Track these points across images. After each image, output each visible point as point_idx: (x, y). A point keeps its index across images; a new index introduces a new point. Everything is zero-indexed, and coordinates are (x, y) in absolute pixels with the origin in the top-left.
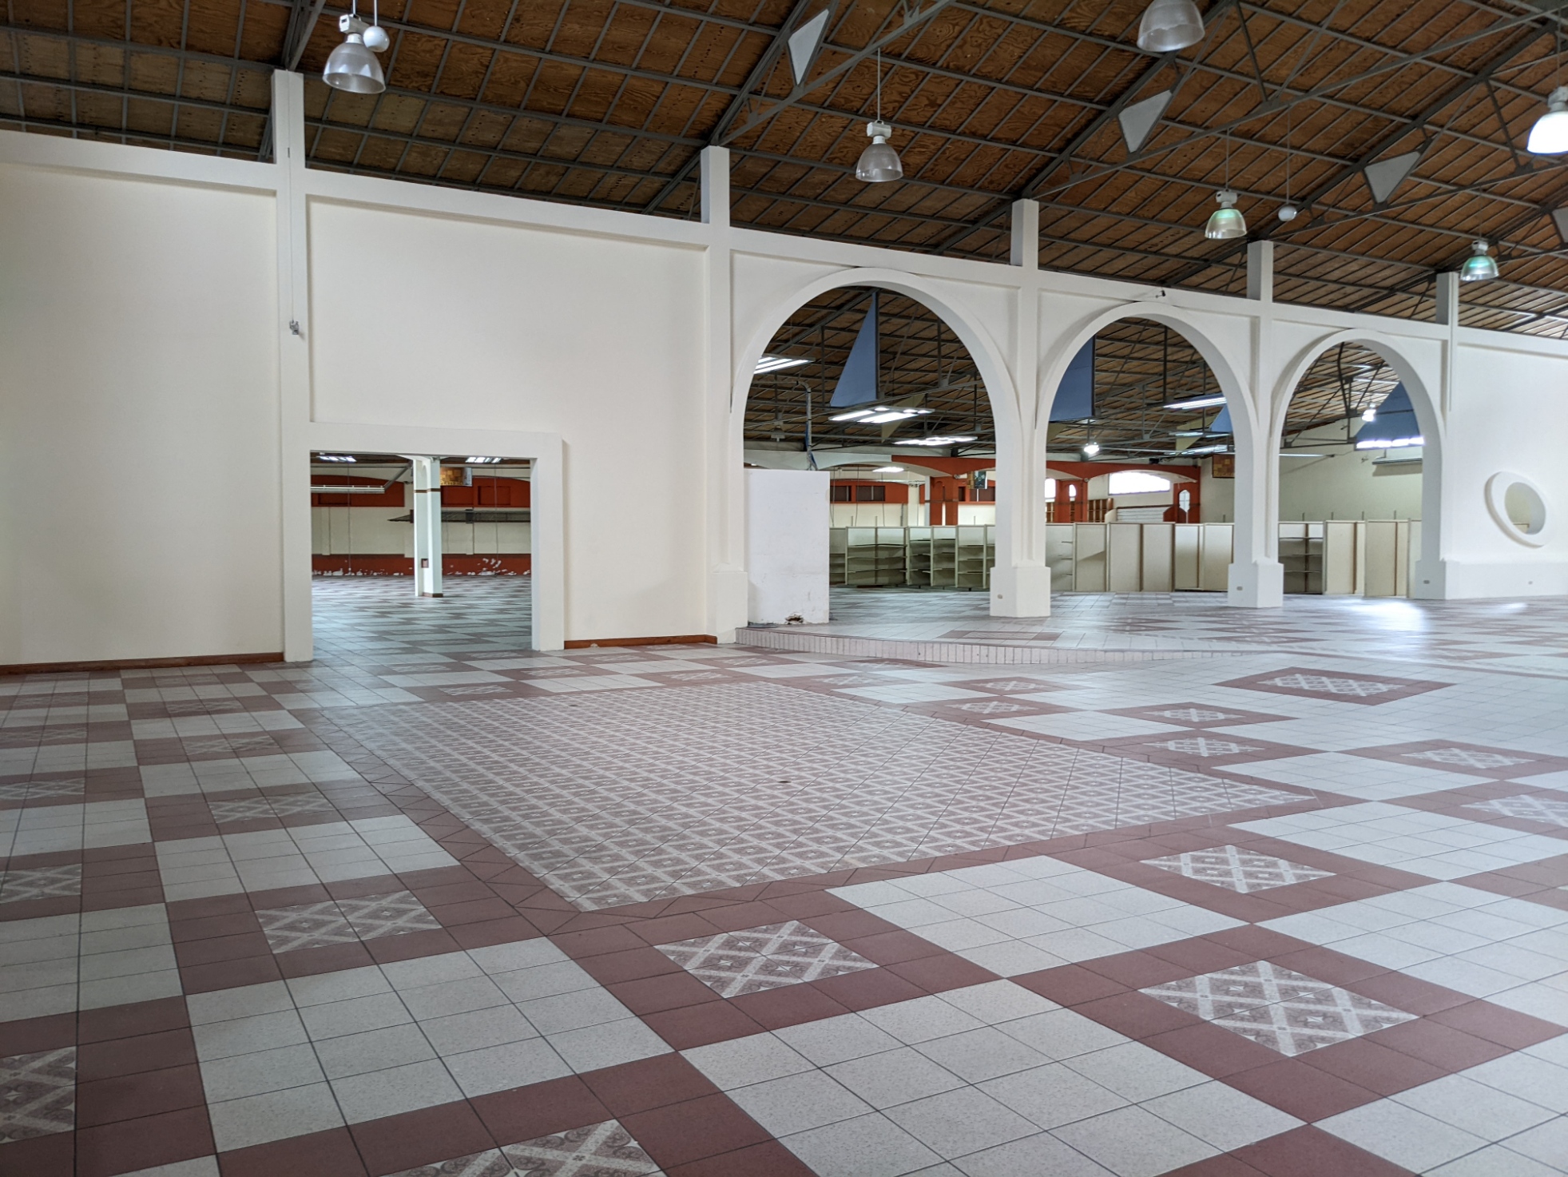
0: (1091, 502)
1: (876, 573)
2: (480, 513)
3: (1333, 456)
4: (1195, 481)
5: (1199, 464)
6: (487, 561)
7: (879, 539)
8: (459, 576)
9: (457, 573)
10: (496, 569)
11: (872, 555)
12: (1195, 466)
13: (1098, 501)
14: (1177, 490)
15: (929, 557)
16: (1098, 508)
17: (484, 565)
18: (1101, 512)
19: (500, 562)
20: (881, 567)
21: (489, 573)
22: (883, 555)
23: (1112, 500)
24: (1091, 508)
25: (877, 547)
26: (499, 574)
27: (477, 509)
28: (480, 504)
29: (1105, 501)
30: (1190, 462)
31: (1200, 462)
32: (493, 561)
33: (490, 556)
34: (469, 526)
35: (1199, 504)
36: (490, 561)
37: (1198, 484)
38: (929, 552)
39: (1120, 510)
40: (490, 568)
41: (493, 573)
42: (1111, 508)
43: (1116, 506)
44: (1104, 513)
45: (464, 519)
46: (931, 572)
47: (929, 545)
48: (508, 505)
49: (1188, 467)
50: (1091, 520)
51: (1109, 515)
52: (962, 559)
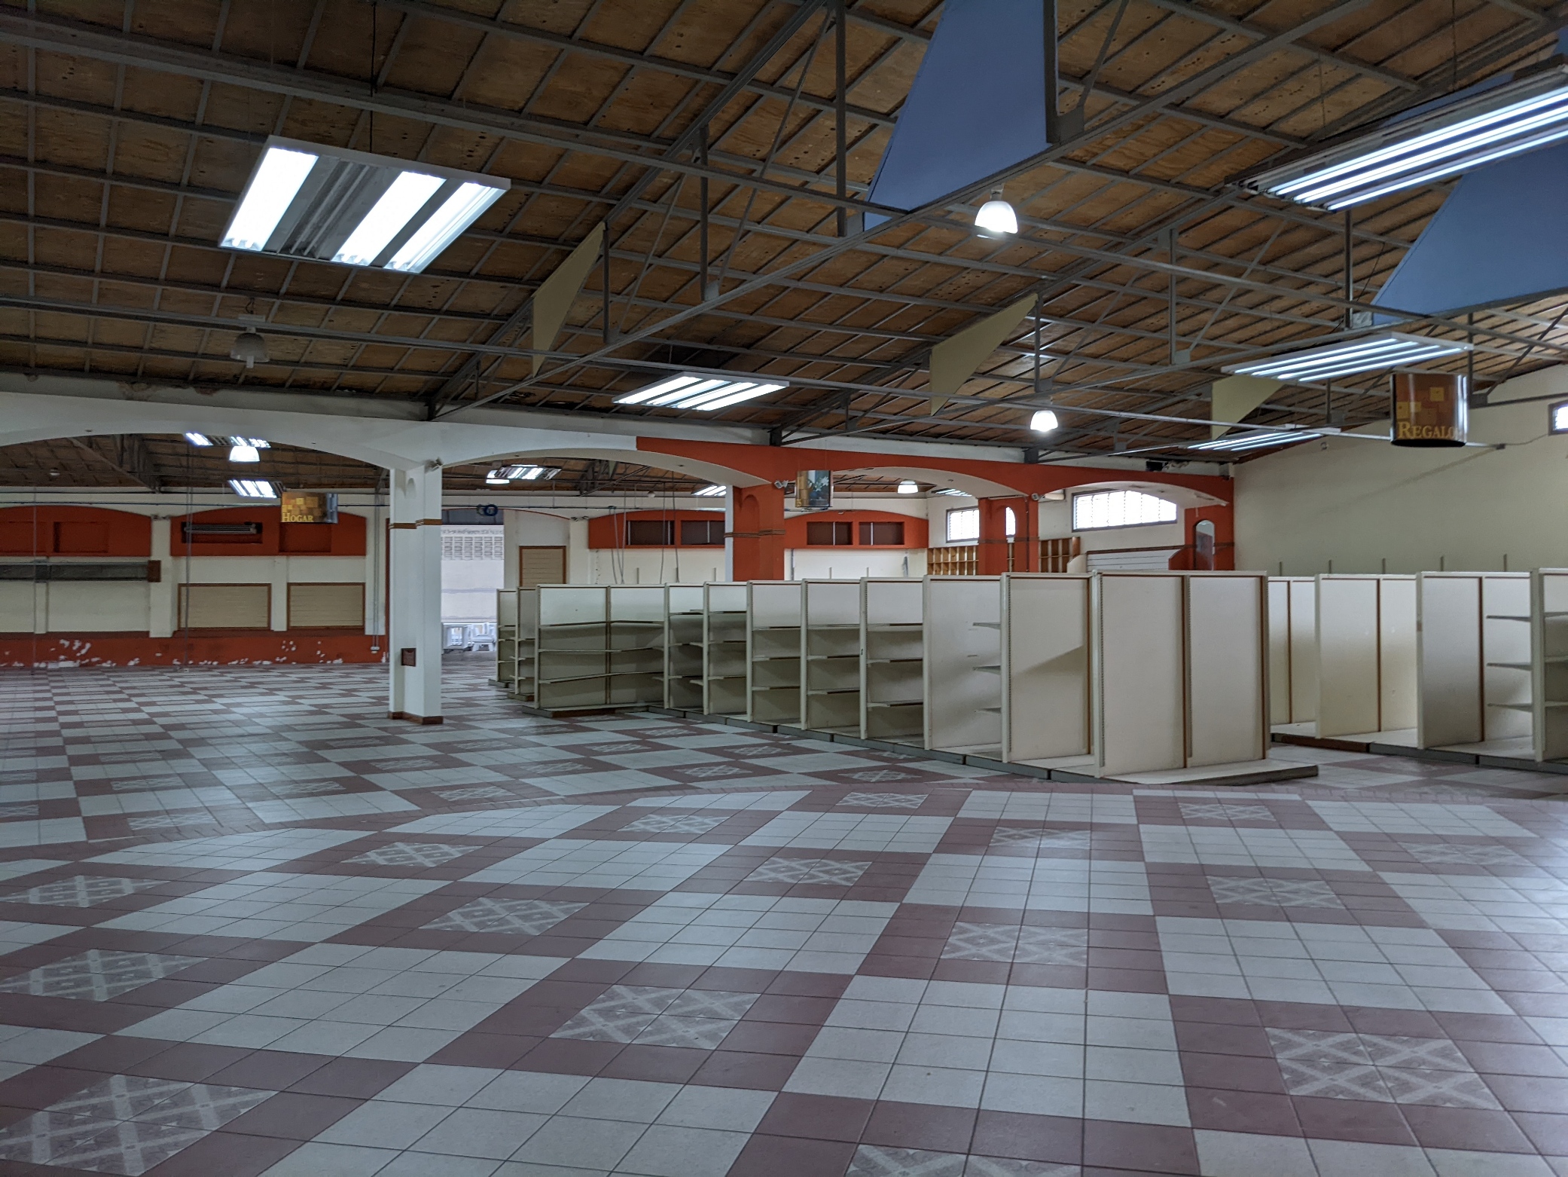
0: (1045, 543)
1: (608, 682)
2: (58, 567)
3: (1502, 446)
4: (1224, 504)
5: (1232, 474)
6: (67, 643)
7: (613, 611)
8: (21, 668)
9: (16, 664)
10: (83, 657)
11: (597, 645)
12: (1225, 477)
13: (1055, 542)
14: (1191, 517)
15: (701, 649)
16: (1055, 553)
17: (61, 650)
18: (1060, 560)
19: (88, 646)
20: (618, 669)
21: (70, 664)
22: (621, 643)
23: (1079, 538)
24: (1044, 553)
25: (608, 628)
26: (86, 665)
27: (55, 560)
28: (57, 551)
29: (1066, 541)
30: (1213, 469)
31: (1232, 470)
32: (77, 644)
33: (71, 636)
34: (41, 587)
35: (1231, 544)
36: (72, 645)
37: (1231, 508)
38: (701, 641)
39: (1091, 556)
40: (71, 656)
41: (77, 664)
42: (1077, 553)
43: (1085, 548)
44: (1066, 561)
45: (33, 575)
46: (705, 684)
47: (700, 624)
48: (105, 553)
49: (1213, 477)
50: (1044, 570)
51: (1073, 564)
52: (760, 657)
